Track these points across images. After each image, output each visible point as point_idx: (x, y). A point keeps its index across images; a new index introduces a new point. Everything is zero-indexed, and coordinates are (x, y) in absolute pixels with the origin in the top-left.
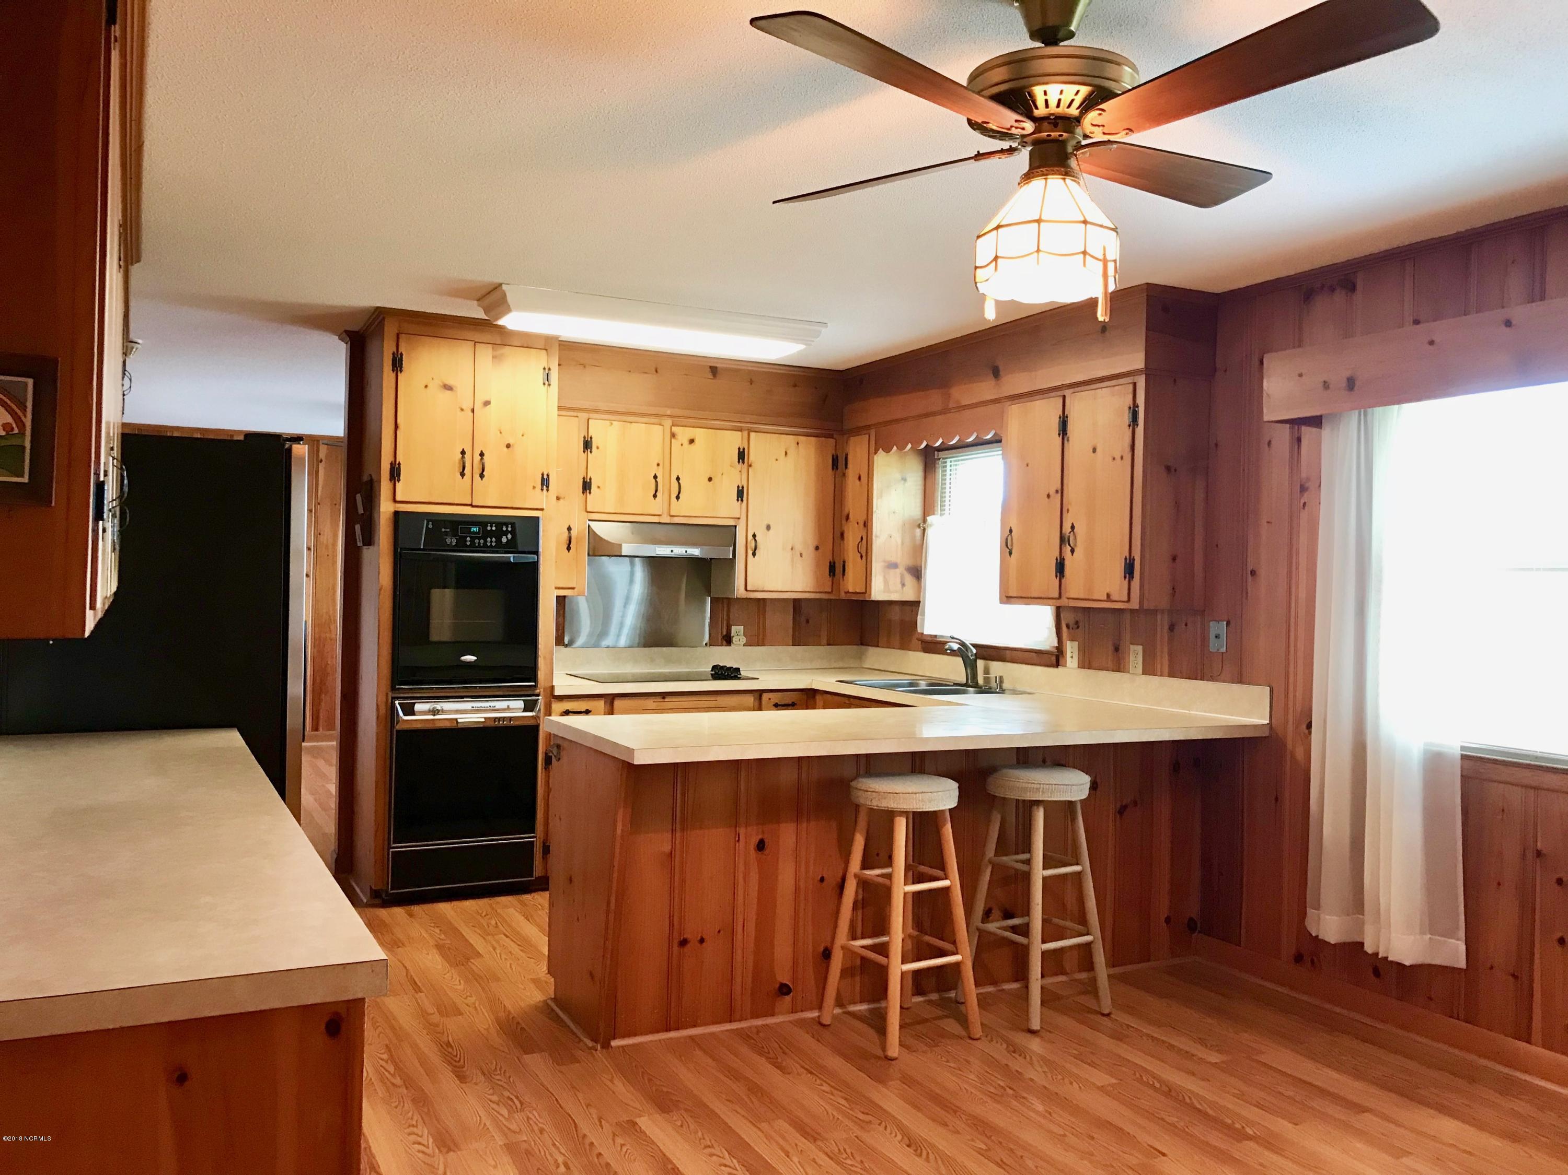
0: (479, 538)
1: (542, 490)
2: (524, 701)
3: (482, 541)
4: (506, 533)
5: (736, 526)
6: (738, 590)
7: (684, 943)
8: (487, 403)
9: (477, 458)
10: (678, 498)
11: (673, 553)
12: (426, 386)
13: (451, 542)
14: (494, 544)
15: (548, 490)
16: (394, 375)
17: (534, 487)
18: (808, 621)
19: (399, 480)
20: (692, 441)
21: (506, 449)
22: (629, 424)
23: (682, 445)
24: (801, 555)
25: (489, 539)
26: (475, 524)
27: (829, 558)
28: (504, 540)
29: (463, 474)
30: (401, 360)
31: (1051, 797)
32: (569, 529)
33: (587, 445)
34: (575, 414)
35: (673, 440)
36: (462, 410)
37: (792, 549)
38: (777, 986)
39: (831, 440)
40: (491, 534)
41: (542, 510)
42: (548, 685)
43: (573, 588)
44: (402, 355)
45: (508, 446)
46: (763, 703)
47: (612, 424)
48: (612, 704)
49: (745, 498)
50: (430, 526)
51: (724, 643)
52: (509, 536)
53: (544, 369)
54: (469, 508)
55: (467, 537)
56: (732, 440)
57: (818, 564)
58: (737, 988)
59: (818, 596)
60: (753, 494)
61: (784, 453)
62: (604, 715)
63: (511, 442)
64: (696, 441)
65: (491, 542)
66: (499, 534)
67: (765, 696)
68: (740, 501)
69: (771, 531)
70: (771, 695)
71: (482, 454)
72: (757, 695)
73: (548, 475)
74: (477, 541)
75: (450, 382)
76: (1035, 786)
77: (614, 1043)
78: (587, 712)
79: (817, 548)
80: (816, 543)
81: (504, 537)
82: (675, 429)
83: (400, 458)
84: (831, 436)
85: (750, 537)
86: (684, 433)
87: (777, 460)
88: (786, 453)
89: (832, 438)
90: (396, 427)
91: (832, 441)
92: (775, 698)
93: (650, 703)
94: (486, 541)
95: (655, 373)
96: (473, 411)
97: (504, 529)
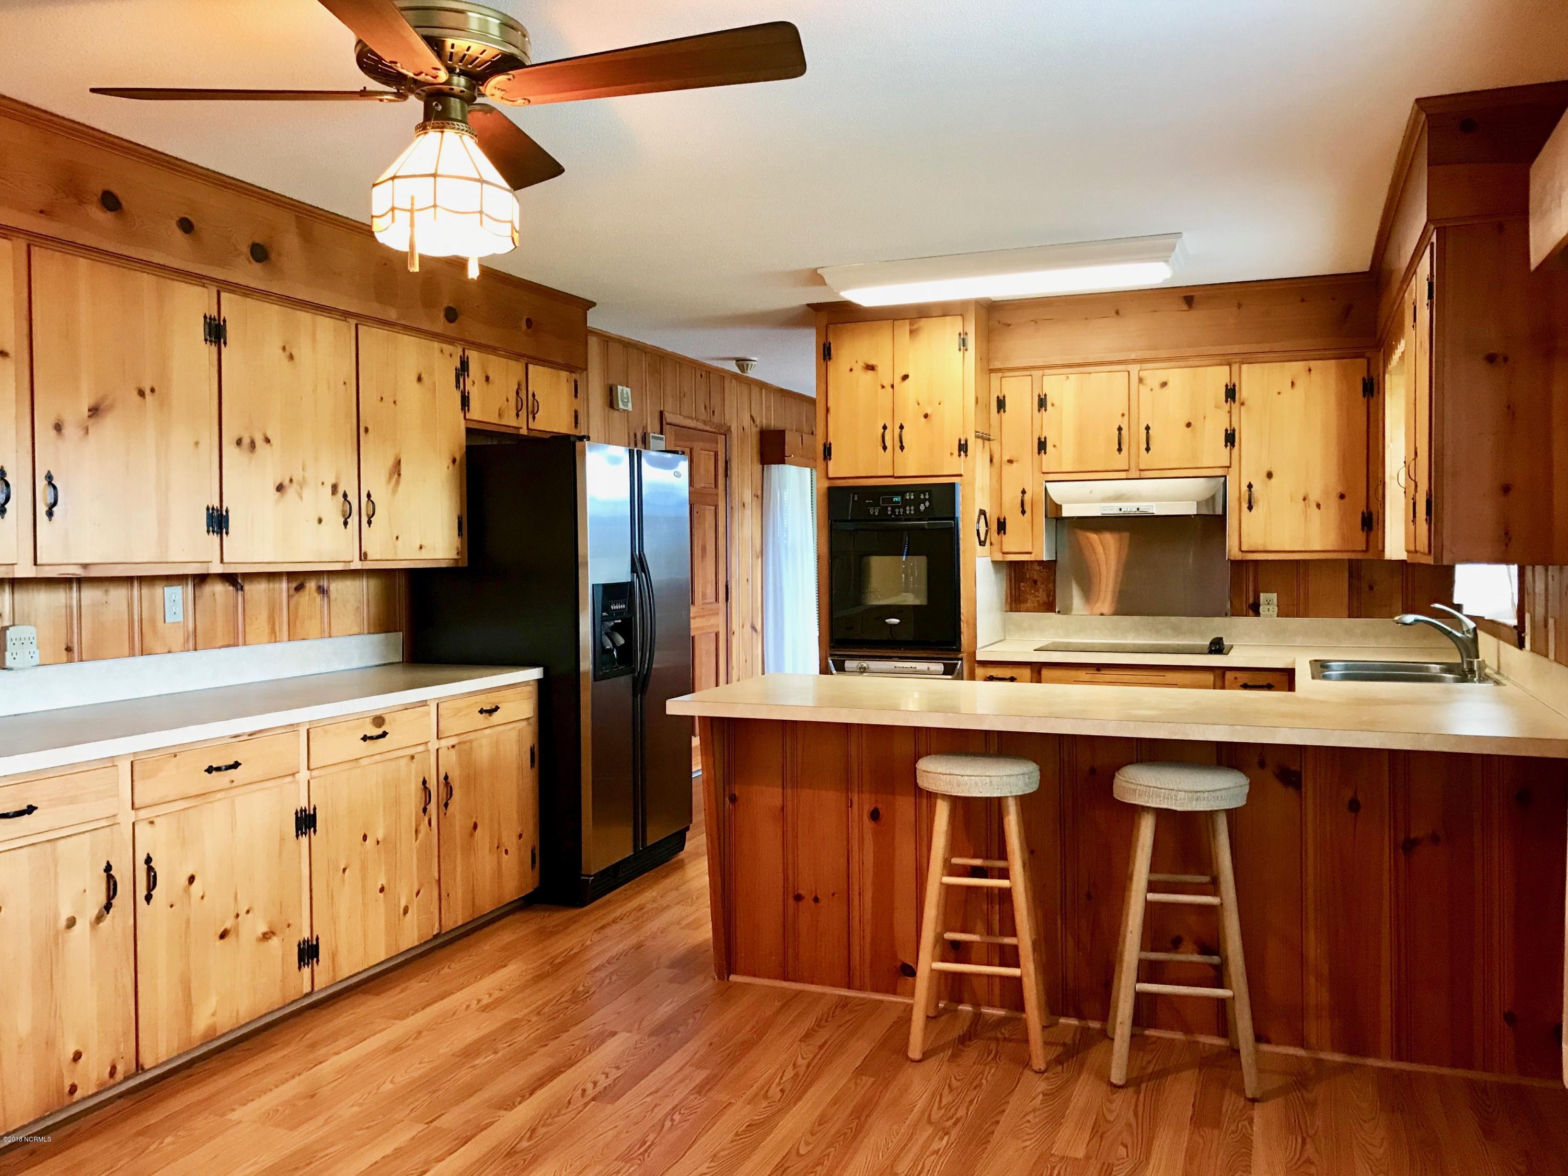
0: (899, 507)
1: (960, 455)
2: (944, 664)
3: (902, 510)
4: (924, 501)
5: (1225, 477)
6: (1230, 551)
7: (798, 898)
8: (905, 377)
9: (897, 430)
10: (1148, 449)
11: (1122, 512)
12: (851, 370)
13: (874, 513)
14: (912, 512)
15: (966, 456)
16: (825, 363)
17: (952, 454)
18: (1371, 588)
19: (830, 459)
20: (1164, 384)
21: (923, 419)
22: (1087, 375)
23: (1152, 390)
24: (1318, 506)
25: (908, 508)
26: (897, 495)
27: (1362, 507)
28: (922, 507)
29: (885, 448)
30: (829, 349)
31: (1148, 802)
32: (1024, 492)
33: (1042, 403)
34: (1028, 373)
35: (1141, 386)
36: (883, 387)
37: (1304, 499)
38: (899, 964)
39: (1362, 360)
40: (909, 503)
41: (961, 475)
42: (971, 650)
43: (1030, 553)
44: (830, 344)
45: (926, 416)
46: (1227, 683)
47: (1068, 378)
48: (1039, 673)
49: (1237, 444)
50: (856, 499)
51: (1251, 612)
52: (927, 504)
53: (960, 334)
54: (892, 479)
55: (888, 507)
56: (1218, 376)
57: (1343, 517)
58: (856, 955)
59: (1345, 556)
60: (1245, 437)
61: (1290, 384)
62: (1031, 682)
63: (929, 412)
64: (1170, 384)
65: (910, 510)
66: (917, 502)
67: (1229, 675)
68: (1228, 448)
69: (1274, 480)
70: (1238, 674)
71: (902, 427)
72: (1221, 671)
73: (966, 441)
74: (897, 510)
75: (872, 362)
76: (1133, 786)
77: (733, 978)
78: (1012, 679)
79: (1342, 496)
80: (1340, 489)
81: (922, 505)
82: (1142, 373)
83: (831, 439)
84: (1360, 356)
85: (1244, 488)
86: (1154, 375)
87: (1279, 393)
88: (1293, 384)
89: (1362, 357)
90: (828, 410)
91: (1362, 362)
92: (1244, 678)
93: (1082, 674)
94: (905, 510)
95: (1115, 315)
96: (892, 386)
97: (922, 497)
